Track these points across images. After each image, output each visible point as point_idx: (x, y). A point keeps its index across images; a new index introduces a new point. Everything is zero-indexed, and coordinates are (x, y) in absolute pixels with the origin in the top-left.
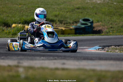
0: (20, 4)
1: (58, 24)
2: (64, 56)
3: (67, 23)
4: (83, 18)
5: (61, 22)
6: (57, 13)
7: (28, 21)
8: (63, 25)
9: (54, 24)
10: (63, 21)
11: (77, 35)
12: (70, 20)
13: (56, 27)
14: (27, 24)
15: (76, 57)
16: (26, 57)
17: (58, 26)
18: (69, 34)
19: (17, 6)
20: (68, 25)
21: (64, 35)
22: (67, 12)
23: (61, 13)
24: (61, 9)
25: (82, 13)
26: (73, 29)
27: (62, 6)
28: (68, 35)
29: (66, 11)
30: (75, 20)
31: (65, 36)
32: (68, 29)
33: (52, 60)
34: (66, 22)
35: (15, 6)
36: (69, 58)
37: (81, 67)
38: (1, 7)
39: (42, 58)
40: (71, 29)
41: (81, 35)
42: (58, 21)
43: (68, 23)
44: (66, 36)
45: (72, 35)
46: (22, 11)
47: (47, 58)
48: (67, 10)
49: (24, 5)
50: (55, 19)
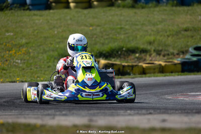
0: (91, 26)
1: (154, 57)
2: (164, 109)
3: (168, 55)
4: (195, 46)
5: (159, 53)
6: (152, 38)
7: (104, 52)
8: (161, 57)
9: (148, 56)
10: (161, 51)
11: (186, 73)
12: (174, 50)
13: (151, 60)
14: (103, 58)
15: (185, 110)
16: (102, 111)
17: (154, 59)
18: (172, 72)
19: (86, 28)
20: (170, 57)
21: (163, 75)
22: (168, 36)
23: (158, 37)
24: (158, 32)
25: (192, 37)
26: (179, 64)
27: (160, 27)
28: (171, 74)
29: (166, 34)
30: (182, 50)
31: (165, 76)
32: (170, 63)
33: (144, 114)
34: (166, 53)
35: (83, 27)
36: (172, 111)
37: (193, 125)
38: (61, 31)
39: (129, 112)
40: (175, 64)
41: (192, 73)
42: (154, 51)
43: (170, 54)
44: (168, 76)
45: (177, 74)
46: (95, 36)
47: (136, 112)
48: (168, 33)
49: (98, 26)
50: (149, 47)
